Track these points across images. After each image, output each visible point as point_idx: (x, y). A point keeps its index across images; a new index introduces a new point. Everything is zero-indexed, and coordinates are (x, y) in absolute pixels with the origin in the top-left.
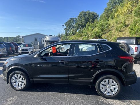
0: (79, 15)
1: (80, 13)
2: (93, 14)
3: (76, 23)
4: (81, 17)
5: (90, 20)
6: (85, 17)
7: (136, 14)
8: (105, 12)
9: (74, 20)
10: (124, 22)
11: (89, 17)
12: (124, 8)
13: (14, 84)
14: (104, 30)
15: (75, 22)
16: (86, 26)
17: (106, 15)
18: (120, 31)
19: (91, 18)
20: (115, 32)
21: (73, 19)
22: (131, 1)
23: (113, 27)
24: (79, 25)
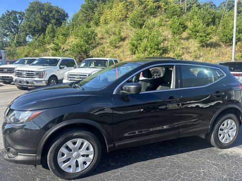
0: (30, 7)
1: (31, 4)
2: (58, 11)
3: (22, 23)
4: (33, 12)
5: (53, 21)
6: (41, 14)
7: (133, 23)
8: (83, 11)
9: (18, 16)
10: (120, 33)
11: (50, 15)
12: (114, 10)
13: (63, 166)
14: (90, 42)
15: (20, 21)
16: (47, 32)
17: (85, 17)
18: (116, 47)
19: (53, 17)
20: (108, 47)
21: (15, 13)
22: (123, 1)
23: (102, 38)
24: (30, 27)
